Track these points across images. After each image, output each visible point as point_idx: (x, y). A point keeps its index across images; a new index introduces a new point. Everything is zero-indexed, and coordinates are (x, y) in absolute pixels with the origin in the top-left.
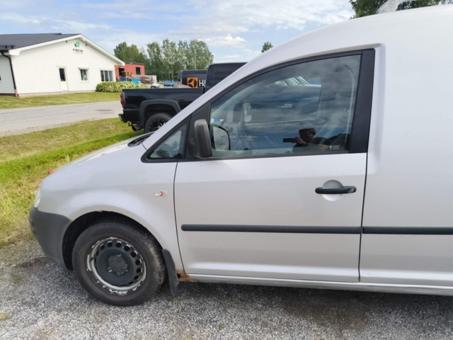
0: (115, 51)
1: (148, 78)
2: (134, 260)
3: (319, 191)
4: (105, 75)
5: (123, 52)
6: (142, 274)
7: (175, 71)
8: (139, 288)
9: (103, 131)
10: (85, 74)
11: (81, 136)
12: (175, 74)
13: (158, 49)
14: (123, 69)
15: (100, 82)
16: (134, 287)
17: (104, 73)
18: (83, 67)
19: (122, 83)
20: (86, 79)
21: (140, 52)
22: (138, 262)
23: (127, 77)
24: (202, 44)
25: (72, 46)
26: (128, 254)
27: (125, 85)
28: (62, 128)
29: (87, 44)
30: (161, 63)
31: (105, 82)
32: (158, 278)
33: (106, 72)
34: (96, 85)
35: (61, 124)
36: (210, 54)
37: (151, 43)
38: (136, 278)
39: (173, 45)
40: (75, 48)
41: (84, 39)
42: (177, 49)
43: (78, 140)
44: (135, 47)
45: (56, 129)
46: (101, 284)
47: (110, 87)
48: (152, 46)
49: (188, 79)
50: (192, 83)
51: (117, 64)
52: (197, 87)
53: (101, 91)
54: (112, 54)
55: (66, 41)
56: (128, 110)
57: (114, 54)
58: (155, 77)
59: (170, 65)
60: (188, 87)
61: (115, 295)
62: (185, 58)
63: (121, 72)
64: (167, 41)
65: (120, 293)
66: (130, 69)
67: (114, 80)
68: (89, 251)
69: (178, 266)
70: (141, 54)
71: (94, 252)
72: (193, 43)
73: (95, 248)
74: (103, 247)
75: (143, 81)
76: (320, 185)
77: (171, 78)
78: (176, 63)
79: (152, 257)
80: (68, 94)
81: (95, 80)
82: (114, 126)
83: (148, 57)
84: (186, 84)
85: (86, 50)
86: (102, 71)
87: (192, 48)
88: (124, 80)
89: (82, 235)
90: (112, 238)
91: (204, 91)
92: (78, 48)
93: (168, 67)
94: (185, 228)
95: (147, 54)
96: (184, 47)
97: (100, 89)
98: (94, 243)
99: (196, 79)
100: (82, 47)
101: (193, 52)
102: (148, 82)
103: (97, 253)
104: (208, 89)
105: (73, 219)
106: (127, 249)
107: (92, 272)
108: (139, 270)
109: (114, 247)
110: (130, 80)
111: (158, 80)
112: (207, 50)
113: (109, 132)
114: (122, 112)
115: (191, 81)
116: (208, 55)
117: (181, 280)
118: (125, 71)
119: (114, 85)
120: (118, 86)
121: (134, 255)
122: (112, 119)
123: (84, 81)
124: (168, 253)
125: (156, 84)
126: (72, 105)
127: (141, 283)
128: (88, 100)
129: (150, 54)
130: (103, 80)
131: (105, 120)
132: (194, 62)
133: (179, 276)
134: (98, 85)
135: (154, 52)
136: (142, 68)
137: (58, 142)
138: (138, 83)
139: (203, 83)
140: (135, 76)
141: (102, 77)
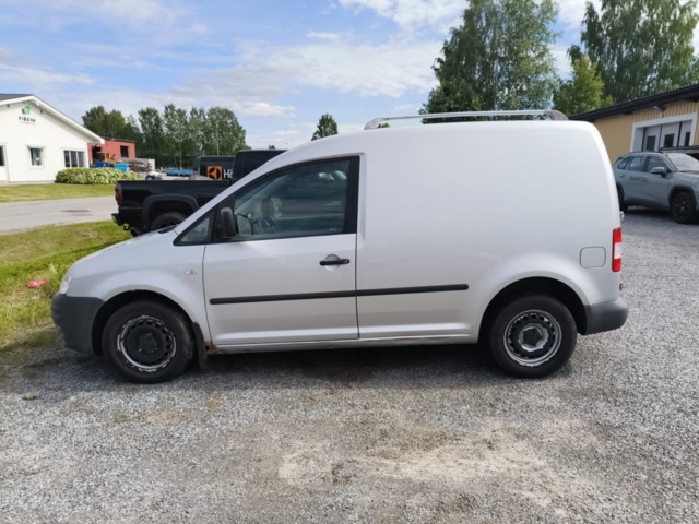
0: (84, 119)
1: (141, 163)
2: (164, 336)
3: (323, 263)
4: (71, 157)
5: (99, 122)
6: (171, 351)
7: (184, 153)
8: (168, 364)
9: (78, 239)
10: (38, 156)
11: (47, 246)
12: (185, 158)
13: (157, 119)
14: (99, 149)
15: (62, 167)
16: (164, 364)
17: (70, 154)
18: (35, 145)
19: (100, 170)
20: (39, 163)
21: (126, 122)
22: (168, 339)
23: (106, 160)
24: (228, 114)
25: (18, 112)
26: (159, 331)
27: (106, 173)
28: (16, 236)
29: (42, 110)
30: (162, 140)
31: (71, 168)
32: (188, 352)
33: (73, 153)
34: (56, 173)
35: (12, 230)
36: (240, 128)
37: (145, 110)
38: (166, 354)
39: (181, 113)
40: (22, 115)
41: (39, 102)
42: (188, 120)
43: (42, 251)
44: (119, 114)
45: (6, 237)
46: (130, 364)
47: (80, 176)
48: (146, 114)
49: (209, 168)
50: (214, 174)
51: (90, 141)
52: (220, 179)
53: (65, 181)
54: (80, 125)
55: (8, 105)
56: (125, 208)
57: (83, 123)
58: (152, 162)
59: (177, 144)
60: (208, 179)
61: (145, 372)
62: (201, 133)
63: (96, 153)
64: (172, 107)
65: (149, 371)
66: (111, 147)
67: (87, 165)
68: (120, 332)
69: (207, 338)
70: (129, 125)
71: (124, 332)
72: (212, 111)
73: (125, 328)
74: (134, 327)
75: (134, 167)
76: (323, 259)
77: (178, 163)
78: (186, 141)
79: (182, 331)
80: (8, 187)
81: (54, 165)
82: (96, 233)
83: (141, 131)
84: (206, 175)
85: (40, 119)
86: (66, 152)
87: (211, 119)
88: (101, 165)
89: (114, 316)
90: (143, 317)
91: (231, 183)
92: (27, 116)
93: (174, 147)
94: (214, 302)
95: (139, 124)
96: (199, 117)
97: (62, 179)
98: (125, 323)
99: (220, 168)
100: (33, 114)
101: (214, 124)
102: (142, 170)
103: (128, 332)
104: (235, 182)
105: (106, 300)
106: (157, 326)
107: (121, 352)
108: (168, 347)
109: (145, 326)
110: (112, 166)
111: (158, 166)
112: (235, 123)
113: (89, 241)
114: (117, 211)
115: (212, 170)
116: (238, 132)
117: (210, 352)
118: (104, 151)
119: (87, 173)
120: (93, 174)
121: (164, 332)
122: (92, 223)
123: (36, 166)
124: (197, 325)
125: (154, 173)
126: (17, 203)
127: (171, 359)
128: (44, 196)
129: (143, 126)
130: (67, 165)
131: (82, 225)
132: (215, 140)
133: (207, 348)
134: (59, 173)
135: (151, 123)
136: (132, 148)
137: (13, 255)
138: (125, 170)
139: (229, 174)
140: (121, 160)
141: (67, 159)
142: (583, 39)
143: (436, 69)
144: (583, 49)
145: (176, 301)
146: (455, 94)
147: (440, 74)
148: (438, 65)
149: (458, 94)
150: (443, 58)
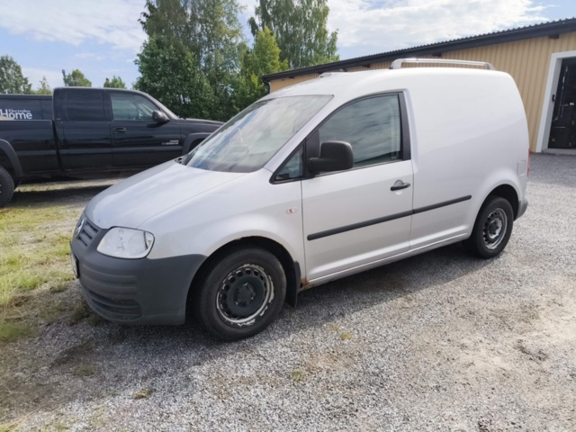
3: (393, 189)
8: (266, 311)
16: (260, 312)
26: (258, 278)
61: (245, 327)
65: (248, 323)
69: (303, 275)
74: (232, 279)
76: (392, 185)
90: (244, 266)
94: (311, 238)
105: (208, 254)
106: (257, 273)
108: (266, 293)
109: (244, 276)
117: (303, 288)
121: (262, 278)
124: (297, 264)
127: (269, 304)
133: (302, 285)
142: (257, 13)
143: (142, 23)
144: (258, 21)
145: (281, 243)
146: (168, 47)
147: (148, 27)
148: (144, 19)
149: (172, 47)
150: (148, 13)
